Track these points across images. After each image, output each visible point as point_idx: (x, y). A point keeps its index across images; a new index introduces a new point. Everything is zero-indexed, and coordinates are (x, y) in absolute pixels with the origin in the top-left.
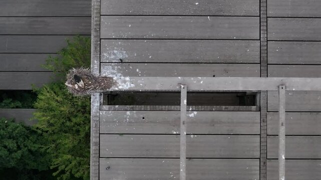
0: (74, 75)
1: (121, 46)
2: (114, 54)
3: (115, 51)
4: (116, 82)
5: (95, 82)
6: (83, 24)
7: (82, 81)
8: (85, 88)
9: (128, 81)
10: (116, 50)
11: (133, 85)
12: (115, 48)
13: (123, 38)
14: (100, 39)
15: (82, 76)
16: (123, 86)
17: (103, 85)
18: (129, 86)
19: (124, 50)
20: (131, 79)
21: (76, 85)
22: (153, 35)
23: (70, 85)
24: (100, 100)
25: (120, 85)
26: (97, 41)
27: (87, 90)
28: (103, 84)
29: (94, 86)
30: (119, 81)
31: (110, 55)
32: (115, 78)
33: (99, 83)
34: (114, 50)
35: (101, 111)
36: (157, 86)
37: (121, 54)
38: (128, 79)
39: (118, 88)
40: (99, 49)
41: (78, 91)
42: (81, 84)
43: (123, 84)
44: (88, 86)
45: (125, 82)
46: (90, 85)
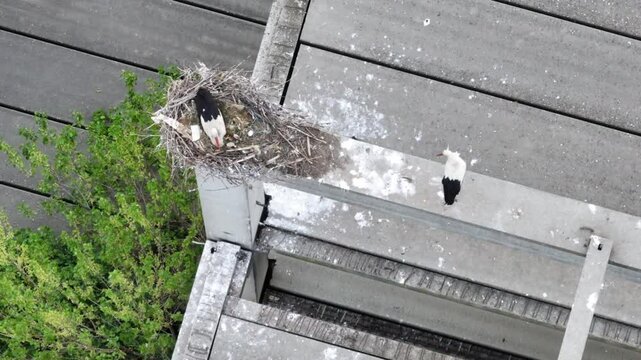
0: (197, 87)
1: (371, 88)
2: (337, 113)
3: (344, 105)
4: (347, 160)
5: (268, 136)
6: (205, 39)
7: (220, 118)
8: (225, 147)
9: (393, 167)
10: (349, 100)
11: (408, 189)
12: (349, 92)
13: (387, 60)
14: (300, 42)
15: (228, 102)
16: (370, 181)
17: (295, 157)
18: (393, 189)
19: (379, 110)
20: (407, 162)
21: (195, 129)
22: (505, 82)
23: (174, 123)
24: (234, 275)
25: (360, 176)
26: (284, 46)
27: (231, 155)
28: (296, 151)
29: (262, 148)
30: (360, 160)
31: (320, 111)
32: (347, 144)
33: (283, 142)
34: (339, 95)
35: (225, 319)
36: (499, 215)
37: (364, 120)
38: (395, 158)
39: (350, 183)
40: (284, 77)
41: (197, 153)
42: (216, 127)
43: (374, 174)
44: (239, 144)
45: (381, 167)
46: (248, 141)
